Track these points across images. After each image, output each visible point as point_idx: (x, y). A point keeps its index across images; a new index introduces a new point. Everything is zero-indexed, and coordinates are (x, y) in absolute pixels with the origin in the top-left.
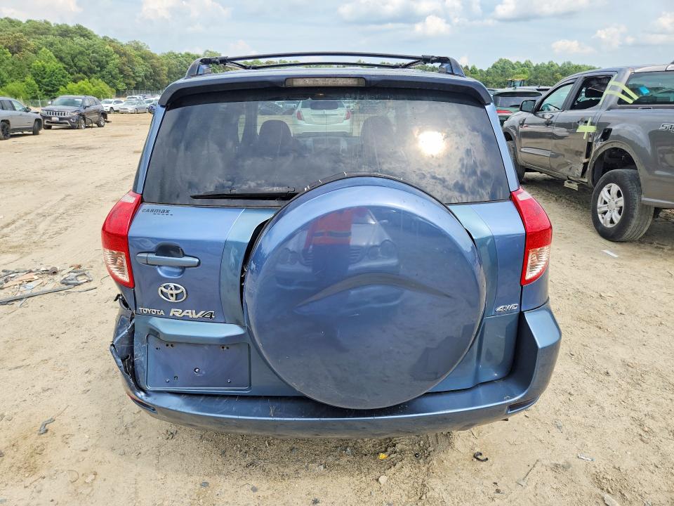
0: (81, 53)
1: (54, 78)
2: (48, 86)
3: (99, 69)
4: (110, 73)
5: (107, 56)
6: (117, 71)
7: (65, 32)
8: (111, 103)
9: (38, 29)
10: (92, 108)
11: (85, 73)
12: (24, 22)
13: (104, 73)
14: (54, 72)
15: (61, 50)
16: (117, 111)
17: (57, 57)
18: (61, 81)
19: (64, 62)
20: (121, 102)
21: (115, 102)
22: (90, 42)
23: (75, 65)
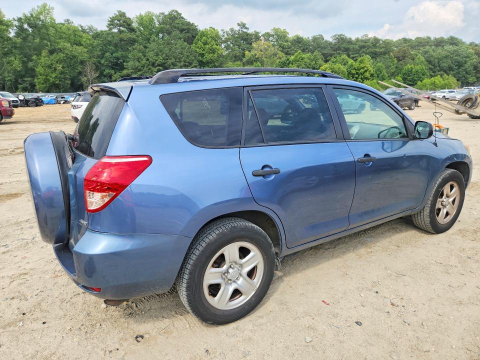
0: (446, 57)
1: (416, 76)
2: (410, 81)
3: (456, 68)
4: (465, 70)
5: (467, 57)
6: (471, 68)
7: (439, 43)
8: (445, 92)
9: (421, 43)
10: (407, 97)
11: (445, 72)
12: (413, 39)
13: (460, 70)
14: (417, 71)
15: (432, 56)
16: (448, 99)
17: (427, 61)
18: (421, 78)
19: (432, 64)
20: (454, 92)
21: (449, 92)
22: (455, 48)
23: (439, 66)
